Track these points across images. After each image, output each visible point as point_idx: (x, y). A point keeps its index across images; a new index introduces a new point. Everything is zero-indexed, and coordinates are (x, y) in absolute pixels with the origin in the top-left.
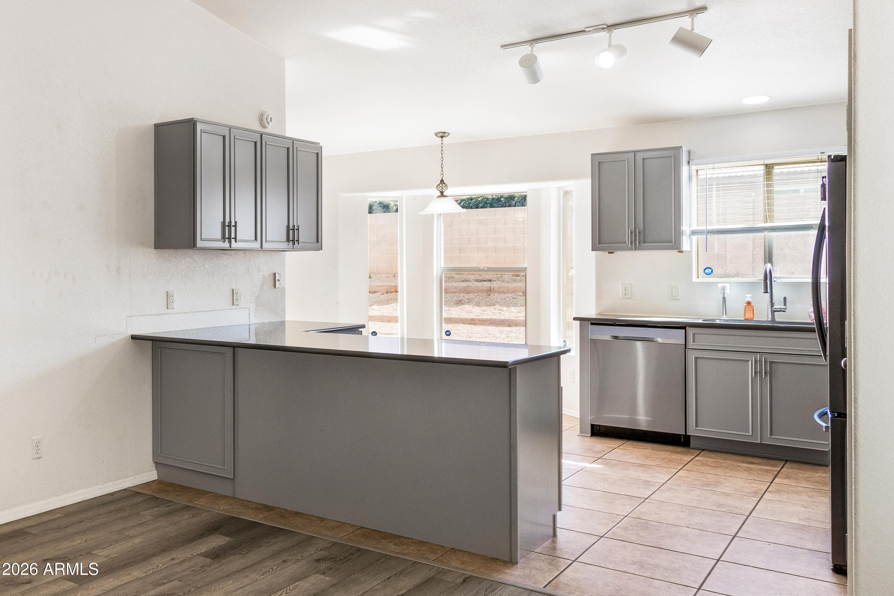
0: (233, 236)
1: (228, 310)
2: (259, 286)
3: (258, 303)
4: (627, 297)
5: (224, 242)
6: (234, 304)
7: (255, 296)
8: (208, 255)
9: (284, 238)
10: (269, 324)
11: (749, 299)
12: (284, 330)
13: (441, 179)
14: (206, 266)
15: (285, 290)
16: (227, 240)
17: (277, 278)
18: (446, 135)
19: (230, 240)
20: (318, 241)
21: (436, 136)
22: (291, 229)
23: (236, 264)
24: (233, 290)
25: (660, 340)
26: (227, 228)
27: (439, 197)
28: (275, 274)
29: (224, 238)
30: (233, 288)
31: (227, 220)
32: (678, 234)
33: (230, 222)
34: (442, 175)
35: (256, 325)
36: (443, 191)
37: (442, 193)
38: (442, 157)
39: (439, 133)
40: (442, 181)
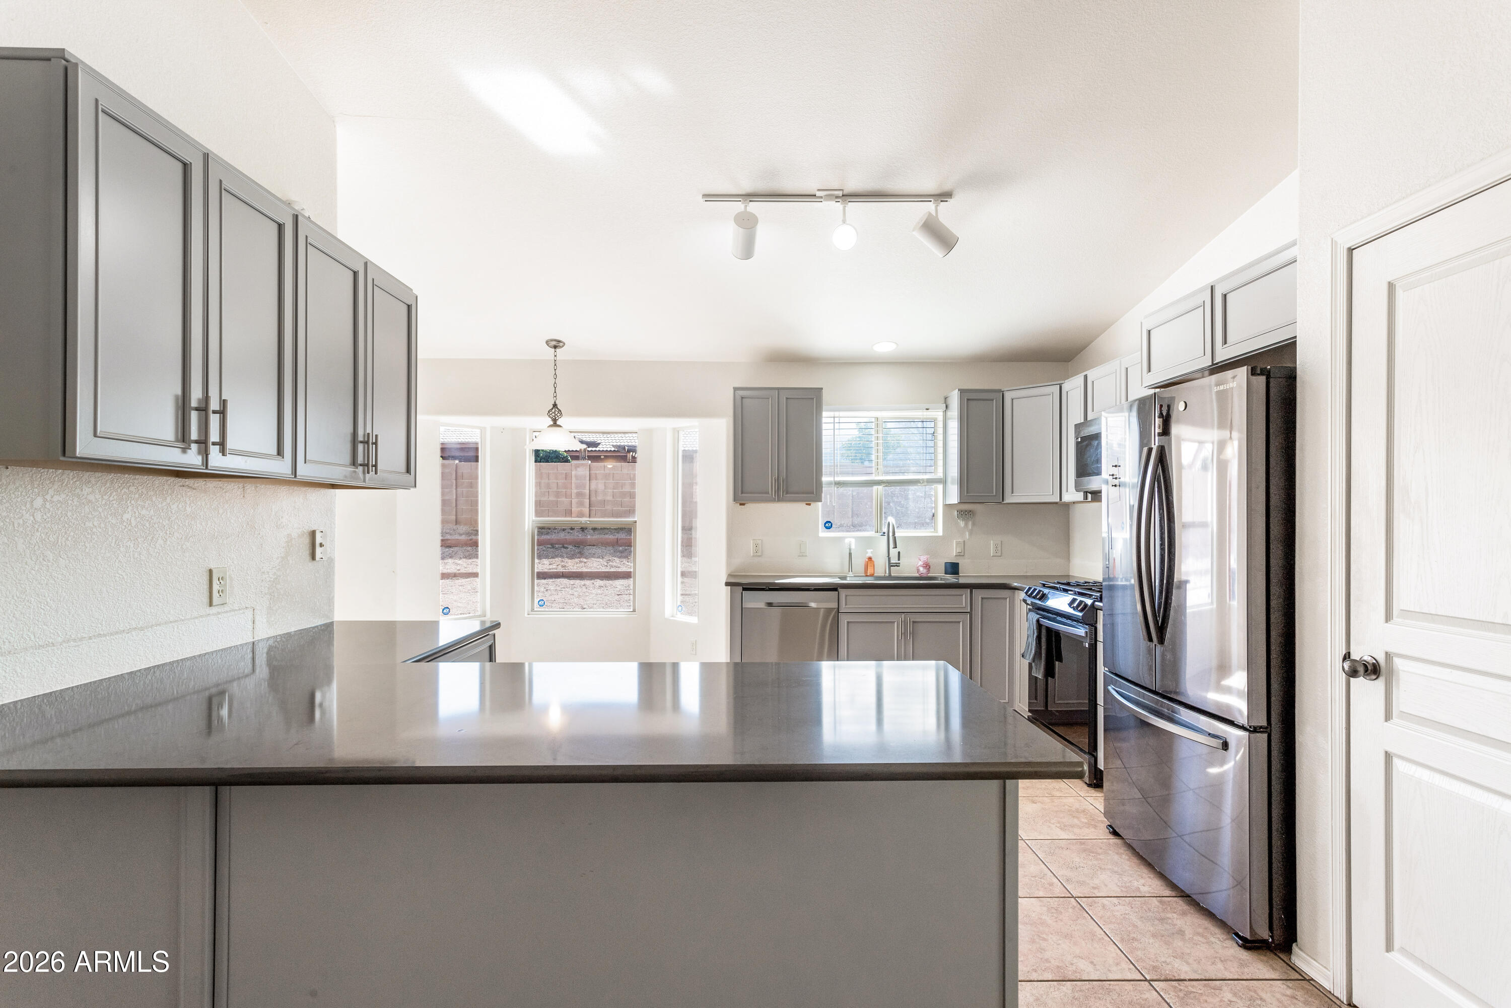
0: (214, 436)
1: (197, 618)
2: (277, 558)
3: (276, 594)
4: (758, 554)
5: (184, 450)
6: (214, 603)
7: (268, 579)
8: (132, 489)
9: (347, 458)
10: (301, 633)
11: (869, 555)
12: (330, 642)
13: (553, 403)
14: (126, 516)
15: (334, 564)
16: (194, 447)
17: (319, 540)
18: (561, 344)
19: (203, 445)
20: (408, 471)
21: (548, 345)
22: (361, 442)
23: (221, 511)
24: (211, 571)
25: (813, 605)
26: (194, 416)
27: (551, 426)
28: (313, 534)
29: (183, 438)
30: (212, 567)
31: (196, 394)
32: (819, 485)
33: (206, 398)
34: (555, 398)
35: (271, 642)
36: (557, 418)
37: (555, 421)
38: (555, 374)
39: (552, 340)
40: (555, 405)
